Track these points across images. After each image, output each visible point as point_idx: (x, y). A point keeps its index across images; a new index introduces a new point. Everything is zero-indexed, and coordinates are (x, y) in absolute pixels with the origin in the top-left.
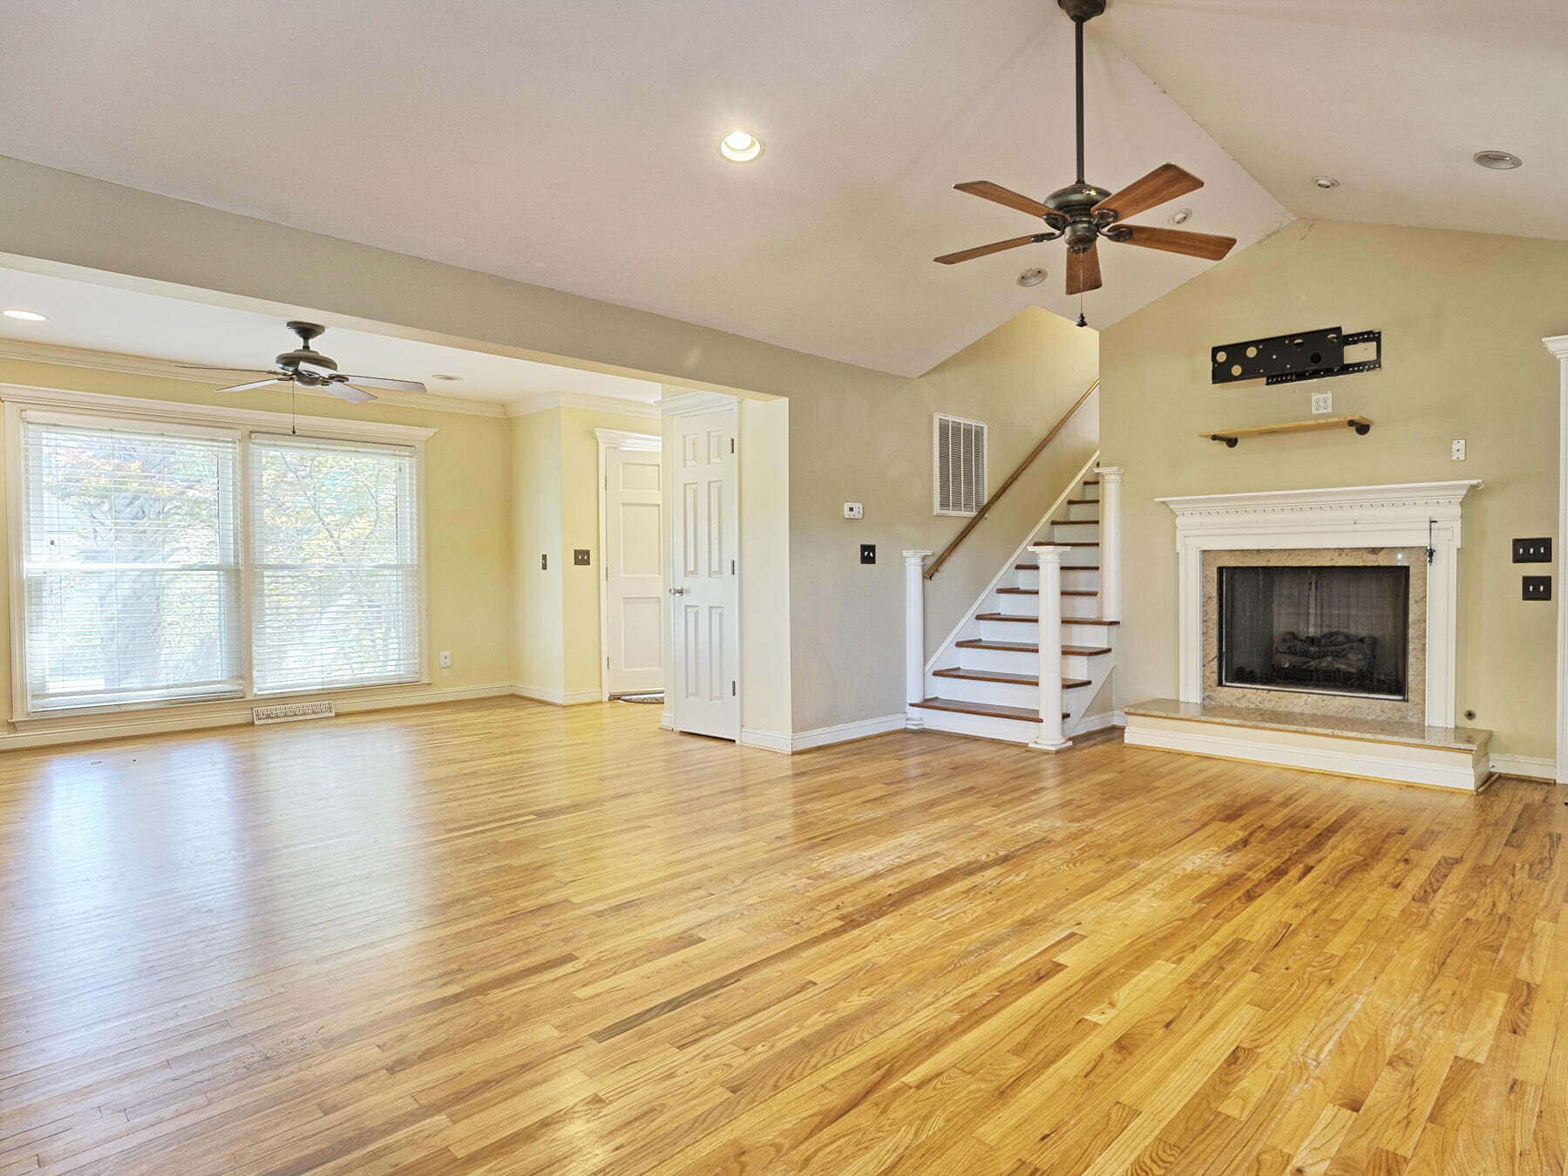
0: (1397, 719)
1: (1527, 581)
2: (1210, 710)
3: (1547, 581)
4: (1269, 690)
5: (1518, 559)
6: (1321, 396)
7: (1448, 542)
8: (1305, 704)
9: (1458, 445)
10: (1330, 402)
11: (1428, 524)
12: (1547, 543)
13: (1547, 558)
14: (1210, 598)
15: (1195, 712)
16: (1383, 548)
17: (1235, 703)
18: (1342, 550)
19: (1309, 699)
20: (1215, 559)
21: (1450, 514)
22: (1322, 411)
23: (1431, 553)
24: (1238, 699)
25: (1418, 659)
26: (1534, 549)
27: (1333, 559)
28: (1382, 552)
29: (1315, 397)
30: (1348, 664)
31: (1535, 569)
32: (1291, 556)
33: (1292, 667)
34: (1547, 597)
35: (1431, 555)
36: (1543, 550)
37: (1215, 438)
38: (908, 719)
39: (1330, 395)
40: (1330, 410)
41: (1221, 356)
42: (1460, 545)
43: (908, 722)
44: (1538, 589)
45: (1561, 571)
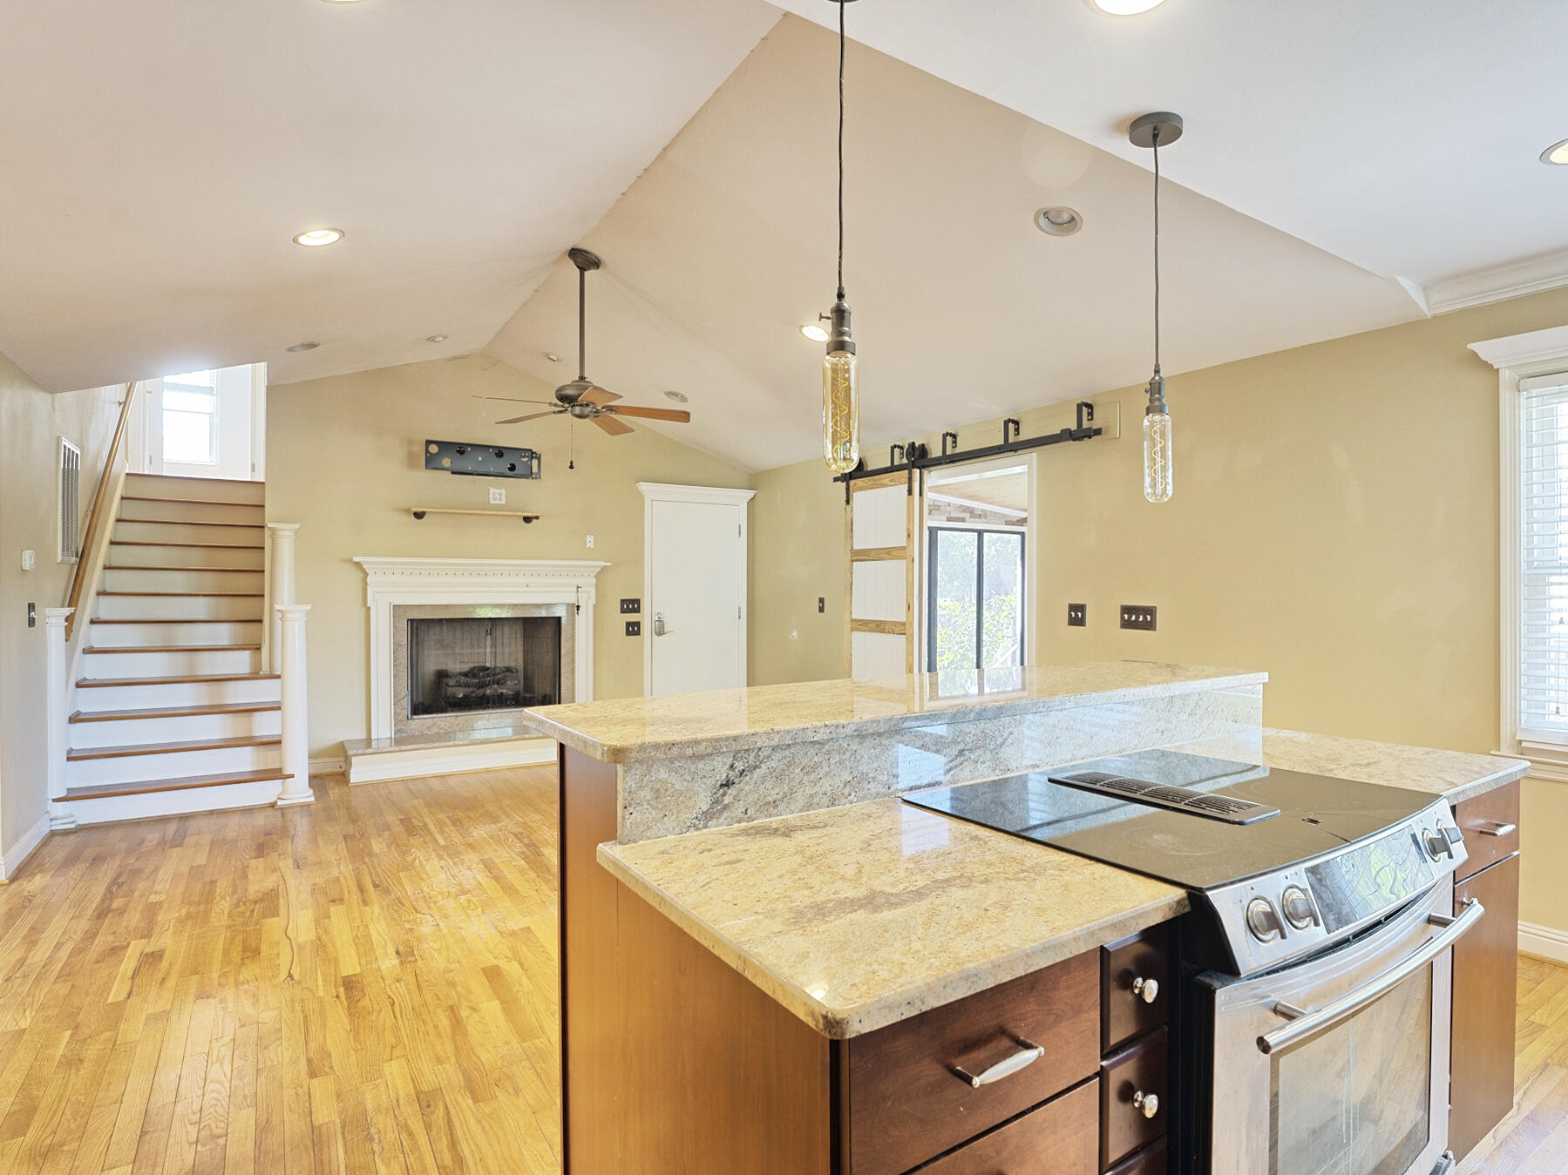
1: (628, 624)
2: (402, 740)
3: (638, 624)
4: (457, 716)
5: (623, 611)
6: (497, 491)
7: (587, 601)
9: (590, 538)
10: (503, 497)
11: (575, 589)
12: (637, 601)
13: (637, 611)
14: (400, 645)
15: (386, 745)
16: (544, 604)
17: (426, 732)
18: (516, 605)
20: (405, 612)
21: (589, 583)
22: (497, 502)
23: (578, 607)
24: (428, 728)
26: (631, 606)
28: (544, 607)
29: (492, 490)
30: (506, 689)
31: (632, 617)
33: (465, 696)
34: (638, 633)
35: (578, 609)
36: (636, 606)
37: (407, 511)
38: (51, 820)
39: (503, 491)
40: (504, 502)
41: (434, 449)
42: (595, 603)
43: (53, 822)
44: (633, 629)
45: (646, 618)
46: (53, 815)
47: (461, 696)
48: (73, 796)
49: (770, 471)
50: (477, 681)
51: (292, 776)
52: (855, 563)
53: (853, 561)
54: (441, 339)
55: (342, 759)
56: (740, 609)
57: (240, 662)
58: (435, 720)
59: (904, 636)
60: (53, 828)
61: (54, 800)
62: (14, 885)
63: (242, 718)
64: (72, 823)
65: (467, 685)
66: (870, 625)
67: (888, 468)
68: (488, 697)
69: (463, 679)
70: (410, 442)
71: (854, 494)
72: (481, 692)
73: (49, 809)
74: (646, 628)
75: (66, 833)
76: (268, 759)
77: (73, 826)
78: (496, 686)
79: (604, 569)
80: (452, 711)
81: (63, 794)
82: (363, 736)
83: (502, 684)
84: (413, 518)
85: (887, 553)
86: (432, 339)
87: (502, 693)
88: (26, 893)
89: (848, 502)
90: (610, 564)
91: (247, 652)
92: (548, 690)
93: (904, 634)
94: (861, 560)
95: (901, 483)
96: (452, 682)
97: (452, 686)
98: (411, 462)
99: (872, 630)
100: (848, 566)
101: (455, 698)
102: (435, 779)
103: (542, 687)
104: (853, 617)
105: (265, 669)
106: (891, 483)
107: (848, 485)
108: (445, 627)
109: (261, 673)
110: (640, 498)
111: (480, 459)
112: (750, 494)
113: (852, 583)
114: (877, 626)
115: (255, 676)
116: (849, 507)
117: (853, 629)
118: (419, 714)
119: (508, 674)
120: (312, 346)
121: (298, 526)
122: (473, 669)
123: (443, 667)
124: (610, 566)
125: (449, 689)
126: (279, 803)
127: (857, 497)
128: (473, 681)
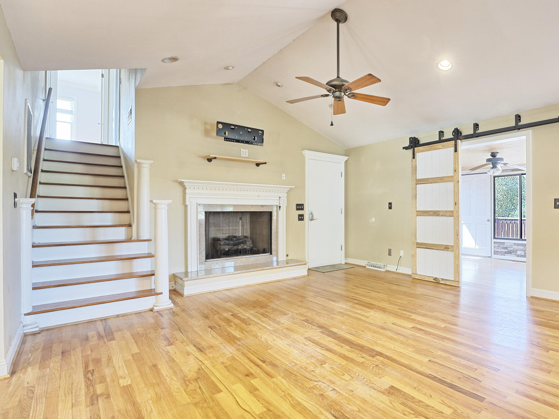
0: (270, 261)
1: (299, 215)
3: (302, 215)
4: (227, 260)
5: (297, 209)
6: (244, 150)
7: (284, 204)
8: (241, 262)
9: (284, 175)
10: (247, 153)
11: (278, 198)
12: (302, 205)
13: (302, 209)
14: (202, 225)
16: (265, 205)
19: (242, 260)
20: (204, 208)
21: (284, 195)
22: (244, 155)
23: (280, 207)
25: (275, 240)
26: (300, 207)
27: (250, 209)
28: (265, 207)
29: (242, 150)
30: (247, 246)
31: (301, 212)
32: (235, 208)
33: (229, 250)
34: (303, 220)
35: (280, 208)
36: (302, 207)
37: (204, 157)
38: (24, 326)
39: (247, 151)
40: (247, 156)
41: (220, 126)
42: (286, 205)
43: (25, 328)
44: (301, 218)
45: (306, 213)
46: (25, 323)
47: (227, 250)
48: (37, 311)
49: (359, 147)
50: (233, 242)
51: (162, 293)
52: (417, 185)
53: (417, 184)
54: (231, 68)
55: (174, 283)
56: (341, 209)
57: (120, 233)
58: (217, 261)
59: (453, 217)
60: (25, 332)
61: (25, 315)
62: (15, 378)
63: (127, 262)
64: (37, 327)
65: (228, 245)
66: (430, 213)
67: (437, 141)
68: (241, 250)
69: (227, 242)
70: (206, 124)
71: (417, 154)
72: (235, 248)
73: (22, 320)
74: (306, 217)
75: (34, 334)
76: (146, 284)
77: (37, 329)
78: (242, 245)
79: (291, 189)
80: (223, 257)
81: (30, 311)
82: (183, 270)
83: (245, 244)
84: (207, 161)
85: (440, 179)
86: (226, 68)
87: (245, 248)
88: (26, 385)
89: (414, 158)
90: (294, 187)
91: (124, 228)
92: (266, 246)
93: (453, 216)
94: (423, 184)
95: (449, 147)
96: (222, 243)
97: (222, 245)
98: (207, 133)
99: (430, 215)
100: (414, 186)
101: (224, 250)
102: (225, 291)
103: (262, 245)
104: (417, 210)
105: (134, 237)
106: (443, 147)
107: (414, 150)
108: (221, 215)
109: (132, 239)
110: (303, 158)
111: (241, 133)
112: (346, 158)
113: (416, 194)
114: (434, 213)
115: (129, 240)
116: (414, 160)
117: (417, 215)
118: (209, 259)
119: (246, 239)
120: (174, 59)
121: (152, 162)
122: (229, 237)
123: (215, 236)
124: (294, 188)
125: (222, 246)
126: (155, 308)
127: (418, 155)
128: (231, 242)
